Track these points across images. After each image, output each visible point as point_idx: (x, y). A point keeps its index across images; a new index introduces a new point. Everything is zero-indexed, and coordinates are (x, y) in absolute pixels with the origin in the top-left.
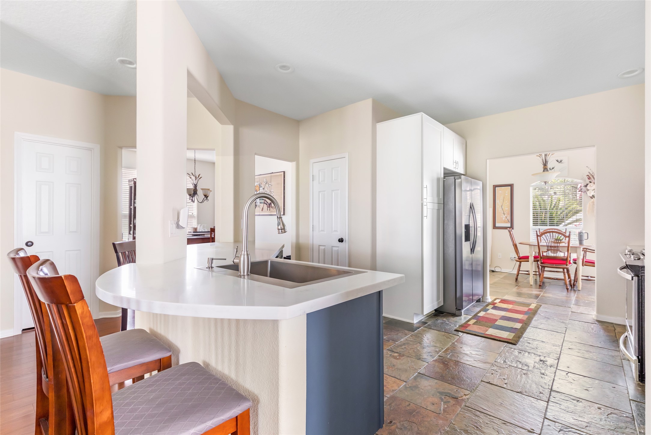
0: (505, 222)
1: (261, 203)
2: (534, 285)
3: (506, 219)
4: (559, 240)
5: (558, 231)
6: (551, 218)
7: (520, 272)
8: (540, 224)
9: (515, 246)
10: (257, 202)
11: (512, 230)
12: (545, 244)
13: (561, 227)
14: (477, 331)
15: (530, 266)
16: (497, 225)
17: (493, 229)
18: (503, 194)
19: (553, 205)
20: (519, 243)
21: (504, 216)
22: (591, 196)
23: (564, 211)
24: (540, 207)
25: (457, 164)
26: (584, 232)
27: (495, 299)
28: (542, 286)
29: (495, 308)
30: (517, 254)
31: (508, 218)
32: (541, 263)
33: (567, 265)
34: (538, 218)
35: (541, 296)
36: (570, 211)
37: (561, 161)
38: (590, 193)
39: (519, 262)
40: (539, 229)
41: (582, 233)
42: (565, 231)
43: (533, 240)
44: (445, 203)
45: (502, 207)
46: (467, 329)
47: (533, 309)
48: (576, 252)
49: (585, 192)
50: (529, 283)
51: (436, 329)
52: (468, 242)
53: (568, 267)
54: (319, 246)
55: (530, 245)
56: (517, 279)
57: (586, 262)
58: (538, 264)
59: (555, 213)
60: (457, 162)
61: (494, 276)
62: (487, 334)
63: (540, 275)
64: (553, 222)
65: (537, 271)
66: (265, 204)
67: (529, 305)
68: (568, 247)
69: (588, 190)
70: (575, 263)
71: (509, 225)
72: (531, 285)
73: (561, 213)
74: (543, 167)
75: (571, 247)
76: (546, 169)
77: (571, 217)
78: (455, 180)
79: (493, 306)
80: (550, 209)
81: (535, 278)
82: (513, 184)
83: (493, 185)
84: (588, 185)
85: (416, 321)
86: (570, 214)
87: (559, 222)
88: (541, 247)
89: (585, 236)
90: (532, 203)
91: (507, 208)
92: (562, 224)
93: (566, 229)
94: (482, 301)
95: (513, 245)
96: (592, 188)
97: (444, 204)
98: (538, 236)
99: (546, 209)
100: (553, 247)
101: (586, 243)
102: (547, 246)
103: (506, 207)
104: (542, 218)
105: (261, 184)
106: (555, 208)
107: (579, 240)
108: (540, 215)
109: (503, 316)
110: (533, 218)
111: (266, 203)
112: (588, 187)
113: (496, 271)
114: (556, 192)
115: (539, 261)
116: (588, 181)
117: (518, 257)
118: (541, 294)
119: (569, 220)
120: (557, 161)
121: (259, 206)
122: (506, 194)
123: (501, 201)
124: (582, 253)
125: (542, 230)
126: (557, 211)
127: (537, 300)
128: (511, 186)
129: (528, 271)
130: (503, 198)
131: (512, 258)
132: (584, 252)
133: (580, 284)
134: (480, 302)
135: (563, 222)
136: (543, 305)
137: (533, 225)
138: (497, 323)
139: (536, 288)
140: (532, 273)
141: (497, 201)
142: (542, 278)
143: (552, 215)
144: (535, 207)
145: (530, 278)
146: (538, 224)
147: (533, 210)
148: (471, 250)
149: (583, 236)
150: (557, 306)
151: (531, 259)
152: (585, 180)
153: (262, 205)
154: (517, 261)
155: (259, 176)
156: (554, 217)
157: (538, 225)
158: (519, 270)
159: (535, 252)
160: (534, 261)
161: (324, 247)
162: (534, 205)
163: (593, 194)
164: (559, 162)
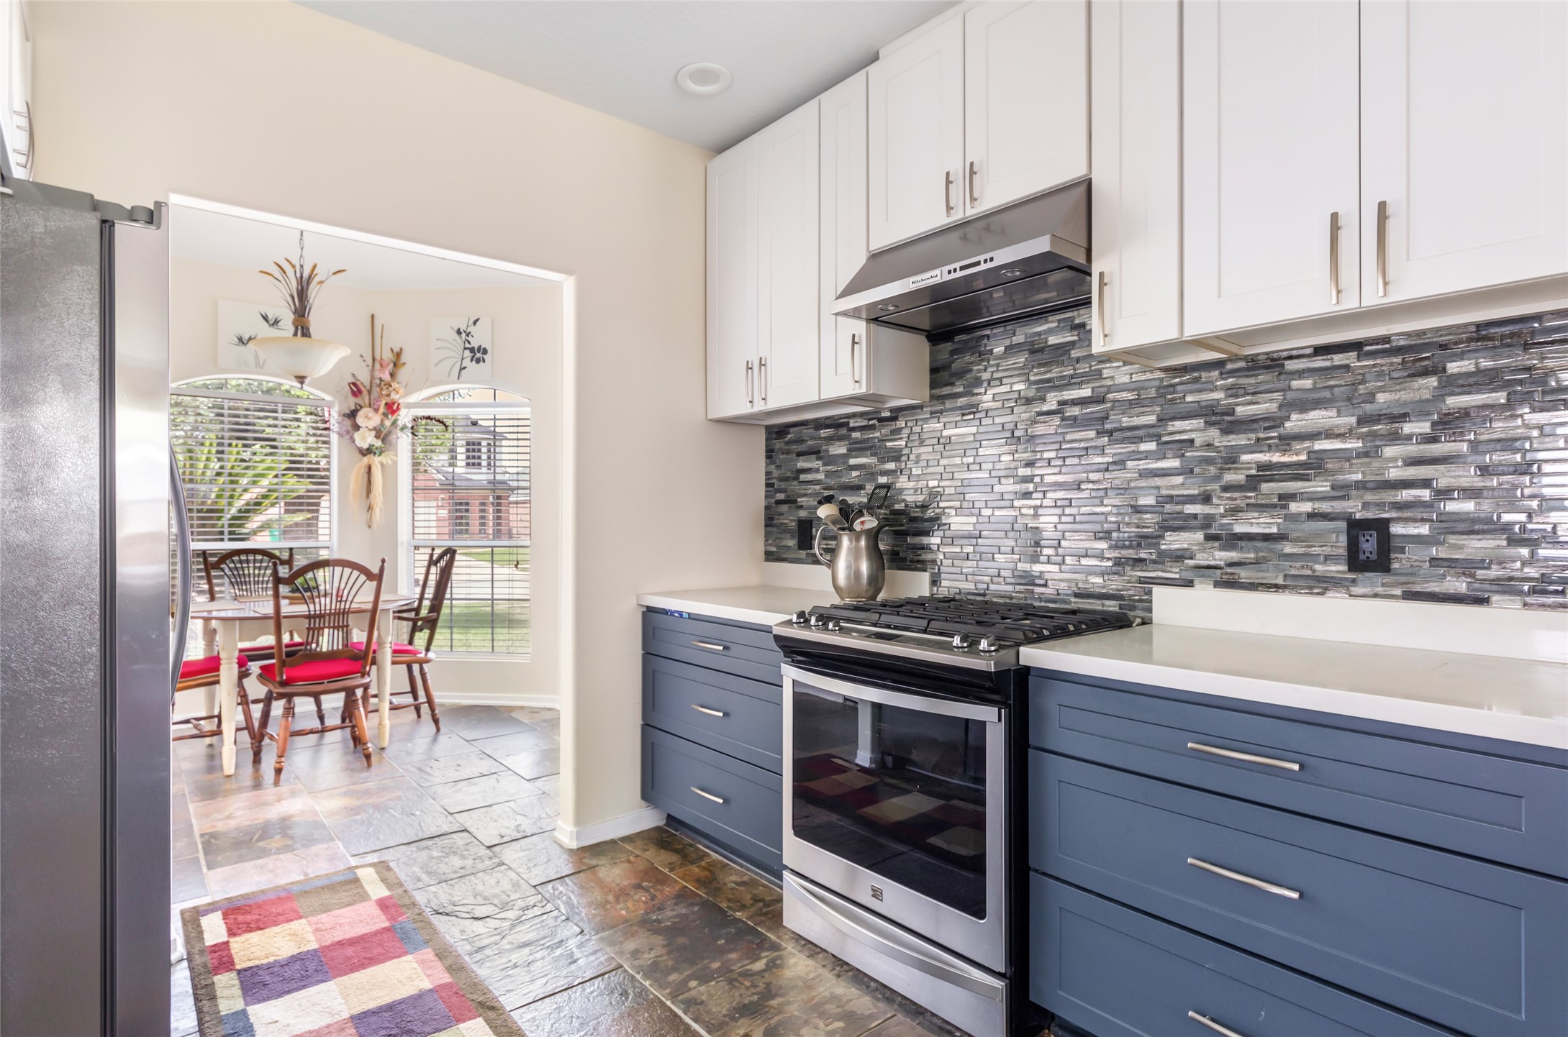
22: (365, 446)
32: (281, 683)
33: (364, 674)
35: (326, 817)
37: (276, 321)
38: (363, 439)
49: (348, 432)
50: (215, 769)
53: (369, 680)
69: (358, 428)
72: (229, 776)
76: (303, 327)
84: (359, 412)
96: (371, 427)
100: (327, 617)
112: (359, 420)
116: (354, 401)
120: (265, 318)
136: (390, 858)
145: (226, 747)
151: (230, 671)
152: (346, 398)
163: (372, 443)
164: (271, 322)
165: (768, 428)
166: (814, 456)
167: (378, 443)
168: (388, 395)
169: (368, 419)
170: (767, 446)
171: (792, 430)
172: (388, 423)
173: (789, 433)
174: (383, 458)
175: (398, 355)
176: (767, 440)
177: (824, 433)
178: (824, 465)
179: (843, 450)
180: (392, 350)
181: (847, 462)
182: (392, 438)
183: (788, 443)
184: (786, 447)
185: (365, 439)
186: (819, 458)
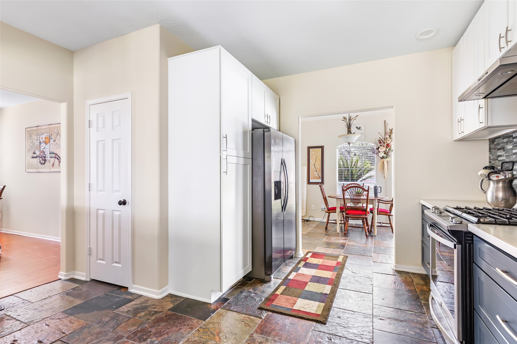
0: (317, 178)
1: (51, 157)
2: (340, 233)
3: (318, 176)
4: (358, 193)
5: (357, 185)
6: (352, 175)
7: (329, 221)
8: (344, 179)
9: (325, 199)
10: (47, 156)
11: (322, 185)
12: (349, 197)
13: (359, 182)
14: (284, 306)
15: (336, 216)
16: (311, 181)
17: (308, 184)
18: (316, 154)
19: (353, 164)
20: (328, 197)
21: (316, 173)
22: (381, 156)
23: (361, 169)
24: (344, 166)
25: (269, 118)
26: (378, 186)
27: (307, 254)
28: (346, 234)
29: (307, 265)
30: (327, 206)
31: (319, 175)
32: (346, 214)
33: (366, 215)
34: (342, 174)
35: (347, 245)
36: (365, 169)
37: (360, 128)
38: (381, 154)
39: (328, 213)
40: (343, 184)
41: (377, 187)
42: (362, 186)
43: (339, 193)
44: (254, 158)
45: (314, 165)
46: (273, 303)
47: (341, 262)
48: (373, 204)
49: (377, 153)
50: (336, 231)
51: (236, 310)
52: (279, 200)
53: (367, 217)
54: (98, 210)
55: (337, 198)
56: (326, 228)
57: (380, 211)
58: (343, 214)
59: (355, 170)
60: (269, 116)
61: (308, 225)
62: (294, 309)
63: (345, 224)
64: (353, 178)
65: (343, 220)
66: (56, 159)
67: (337, 257)
68: (367, 199)
69: (379, 152)
70: (372, 212)
71: (320, 181)
72: (338, 233)
73: (359, 171)
74: (348, 130)
75: (369, 199)
76: (350, 131)
77: (366, 174)
78: (264, 133)
79: (305, 262)
80: (351, 168)
81: (341, 226)
82: (323, 146)
83: (308, 147)
84: (380, 148)
85: (213, 298)
86: (365, 172)
87: (357, 178)
88: (346, 200)
89: (379, 190)
90: (338, 162)
91: (319, 167)
92: (360, 180)
93: (363, 184)
94: (295, 257)
95: (323, 198)
96: (383, 151)
97: (252, 159)
98: (343, 190)
99: (348, 168)
100: (355, 199)
101: (379, 196)
102: (351, 199)
103: (318, 165)
104: (345, 174)
105: (52, 135)
106: (354, 167)
107: (374, 193)
108: (344, 173)
109: (313, 276)
110: (339, 174)
111: (58, 157)
112: (380, 150)
113: (310, 220)
114: (355, 153)
115: (344, 212)
116: (379, 145)
117: (327, 208)
118: (346, 242)
119: (364, 176)
120: (357, 128)
121: (49, 161)
122: (318, 155)
123: (314, 160)
124: (377, 204)
125: (345, 184)
126: (356, 169)
127: (343, 250)
128: (322, 147)
129: (335, 220)
130: (315, 158)
131: (323, 209)
132: (378, 203)
133: (376, 230)
134: (293, 258)
135: (360, 178)
136: (349, 256)
137: (339, 181)
138: (307, 288)
139: (342, 236)
140: (338, 222)
141: (311, 161)
142: (347, 227)
143: (353, 173)
144: (340, 166)
145: (337, 227)
146: (342, 179)
147: (339, 168)
148: (282, 207)
149: (378, 189)
150: (361, 256)
151: (338, 210)
152: (377, 144)
153: (53, 160)
154: (326, 212)
155: (49, 126)
156: (354, 174)
157: (342, 181)
158: (328, 220)
159: (341, 204)
160: (340, 212)
161: (103, 211)
162: (339, 164)
163: (383, 156)
164: (358, 129)
165: (490, 140)
166: (502, 150)
167: (385, 155)
168: (387, 142)
169: (382, 149)
170: (489, 147)
171: (496, 140)
172: (388, 150)
173: (495, 142)
174: (387, 159)
175: (391, 130)
176: (490, 145)
177: (505, 140)
178: (506, 153)
179: (511, 147)
180: (390, 129)
181: (512, 152)
182: (390, 154)
183: (495, 145)
184: (495, 147)
185: (382, 154)
186: (504, 151)
